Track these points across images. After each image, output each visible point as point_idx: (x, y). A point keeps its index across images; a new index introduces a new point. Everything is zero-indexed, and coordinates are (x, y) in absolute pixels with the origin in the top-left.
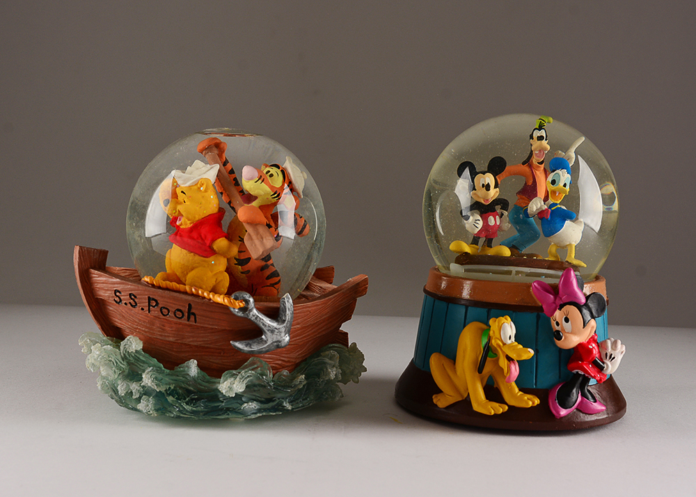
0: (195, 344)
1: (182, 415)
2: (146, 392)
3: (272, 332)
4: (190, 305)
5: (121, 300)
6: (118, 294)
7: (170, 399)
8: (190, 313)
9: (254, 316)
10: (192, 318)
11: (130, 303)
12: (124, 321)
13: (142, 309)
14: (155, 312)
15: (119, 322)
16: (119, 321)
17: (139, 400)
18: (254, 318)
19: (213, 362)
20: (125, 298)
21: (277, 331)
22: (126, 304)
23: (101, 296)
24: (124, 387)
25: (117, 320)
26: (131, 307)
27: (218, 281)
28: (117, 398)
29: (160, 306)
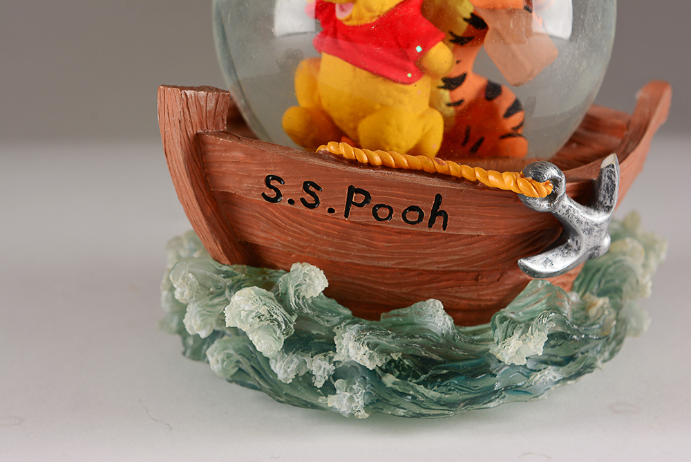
0: (434, 268)
1: (424, 411)
2: (342, 373)
3: (589, 231)
4: (438, 198)
5: (279, 195)
6: (274, 183)
7: (389, 380)
8: (436, 212)
9: (564, 207)
10: (439, 221)
11: (302, 200)
12: (276, 233)
13: (331, 211)
14: (361, 215)
15: (260, 234)
16: (264, 235)
17: (329, 389)
18: (565, 210)
19: (460, 298)
20: (291, 189)
21: (596, 229)
22: (291, 202)
23: (228, 187)
24: (293, 366)
25: (257, 232)
26: (303, 208)
27: (426, 131)
28: (267, 387)
29: (373, 203)
